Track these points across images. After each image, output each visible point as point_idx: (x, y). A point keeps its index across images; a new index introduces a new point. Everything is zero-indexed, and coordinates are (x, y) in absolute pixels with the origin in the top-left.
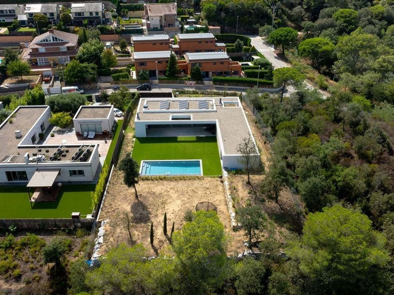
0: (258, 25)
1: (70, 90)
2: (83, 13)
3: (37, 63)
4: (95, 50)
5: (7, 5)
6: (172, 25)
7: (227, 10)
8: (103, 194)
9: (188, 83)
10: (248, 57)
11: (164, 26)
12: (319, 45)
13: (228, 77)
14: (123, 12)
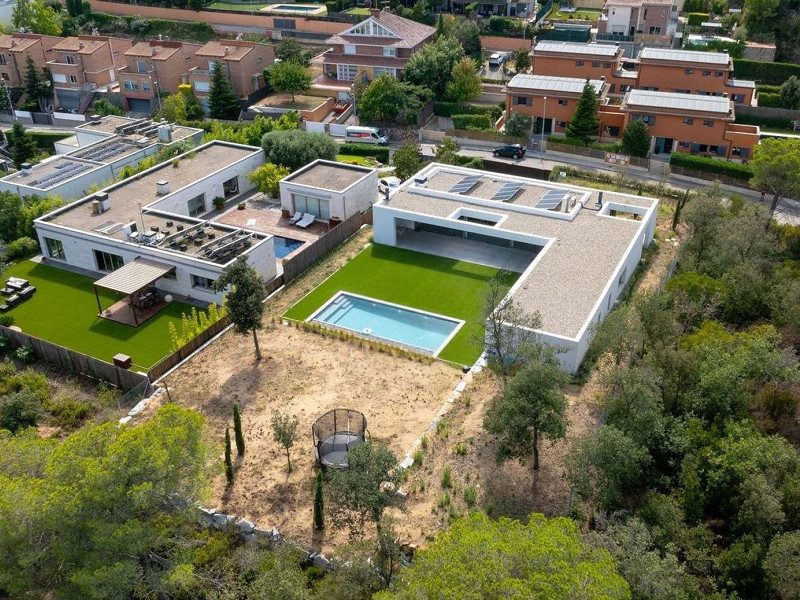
1: (360, 134)
3: (336, 75)
6: (658, 30)
9: (613, 157)
11: (640, 32)
13: (715, 160)
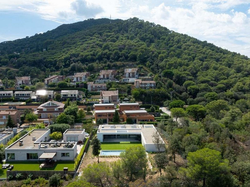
0: (163, 101)
2: (67, 95)
3: (41, 116)
4: (74, 109)
5: (26, 92)
6: (115, 101)
7: (145, 94)
8: (80, 161)
10: (158, 115)
11: (111, 102)
12: (197, 108)
14: (89, 95)
